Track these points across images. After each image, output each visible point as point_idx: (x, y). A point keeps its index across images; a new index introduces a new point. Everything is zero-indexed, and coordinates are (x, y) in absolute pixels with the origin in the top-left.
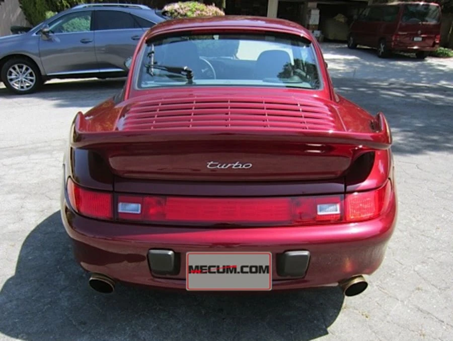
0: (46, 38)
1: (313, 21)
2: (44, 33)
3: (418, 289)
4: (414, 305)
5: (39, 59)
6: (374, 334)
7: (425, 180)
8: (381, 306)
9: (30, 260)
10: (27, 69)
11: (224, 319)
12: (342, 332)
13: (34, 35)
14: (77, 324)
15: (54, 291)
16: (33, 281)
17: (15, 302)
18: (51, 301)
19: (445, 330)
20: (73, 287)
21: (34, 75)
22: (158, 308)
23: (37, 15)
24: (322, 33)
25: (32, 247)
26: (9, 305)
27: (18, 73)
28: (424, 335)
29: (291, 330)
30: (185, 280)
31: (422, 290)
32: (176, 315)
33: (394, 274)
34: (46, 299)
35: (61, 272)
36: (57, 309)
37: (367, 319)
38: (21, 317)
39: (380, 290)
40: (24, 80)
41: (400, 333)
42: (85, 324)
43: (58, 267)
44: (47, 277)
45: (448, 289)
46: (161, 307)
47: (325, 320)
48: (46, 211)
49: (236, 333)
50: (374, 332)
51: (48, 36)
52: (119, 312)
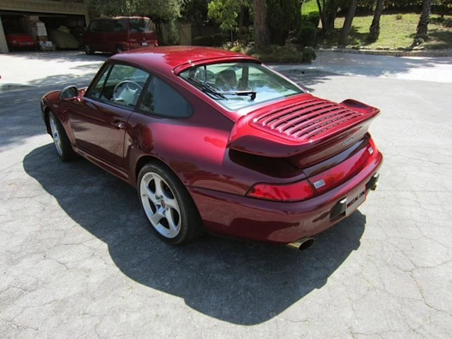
1: (41, 32)
14: (283, 286)
18: (244, 290)
24: (53, 43)
34: (239, 292)
36: (258, 290)
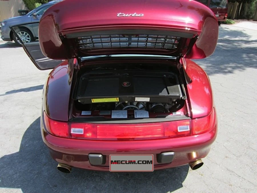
0: (35, 18)
2: (34, 15)
3: (226, 157)
4: (225, 167)
5: (32, 28)
6: (206, 186)
7: (225, 92)
8: (209, 168)
9: (27, 147)
10: (26, 34)
11: (129, 180)
12: (190, 185)
13: (29, 16)
14: (52, 187)
15: (39, 166)
16: (28, 160)
17: (18, 174)
18: (38, 173)
19: (241, 181)
20: (50, 163)
21: (30, 37)
22: (95, 175)
23: (31, 4)
25: (28, 139)
26: (15, 176)
27: (21, 36)
28: (231, 185)
29: (164, 186)
30: (109, 166)
31: (228, 158)
32: (104, 178)
33: (214, 149)
34: (35, 172)
35: (43, 154)
36: (41, 178)
37: (202, 176)
38: (22, 184)
39: (208, 159)
40: (25, 39)
41: (219, 185)
42: (56, 186)
43: (42, 151)
44: (36, 157)
45: (241, 157)
46: (96, 174)
47: (181, 178)
48: (35, 116)
49: (136, 189)
50: (206, 185)
51: (36, 17)
52: (74, 178)
